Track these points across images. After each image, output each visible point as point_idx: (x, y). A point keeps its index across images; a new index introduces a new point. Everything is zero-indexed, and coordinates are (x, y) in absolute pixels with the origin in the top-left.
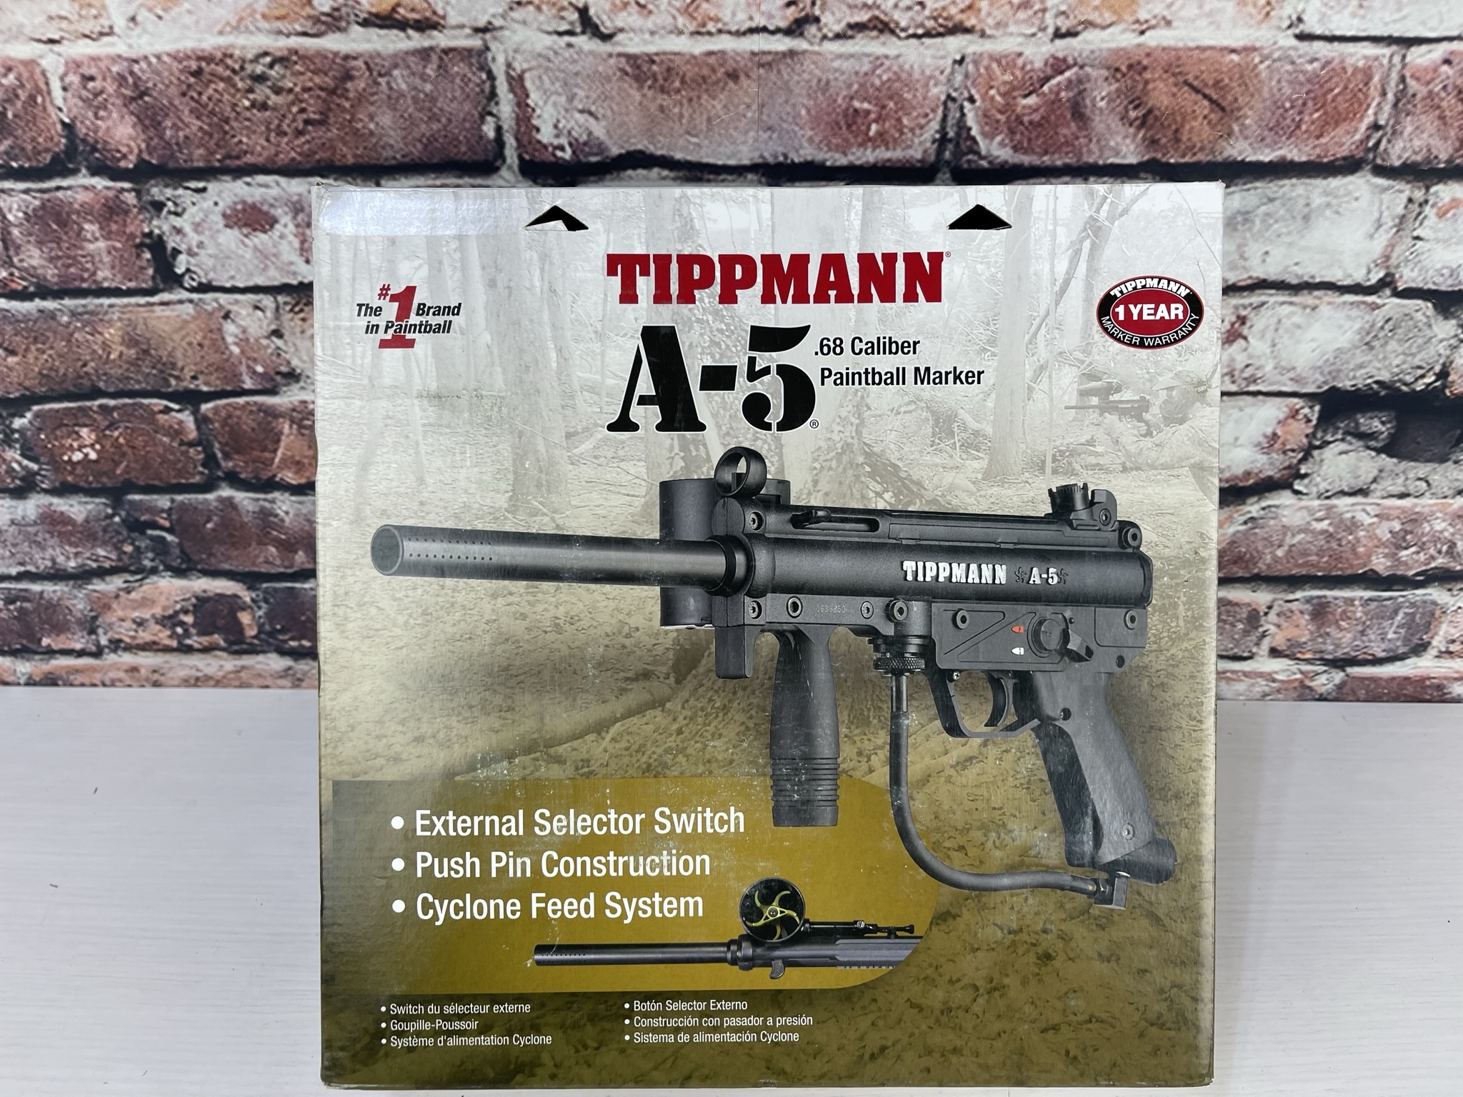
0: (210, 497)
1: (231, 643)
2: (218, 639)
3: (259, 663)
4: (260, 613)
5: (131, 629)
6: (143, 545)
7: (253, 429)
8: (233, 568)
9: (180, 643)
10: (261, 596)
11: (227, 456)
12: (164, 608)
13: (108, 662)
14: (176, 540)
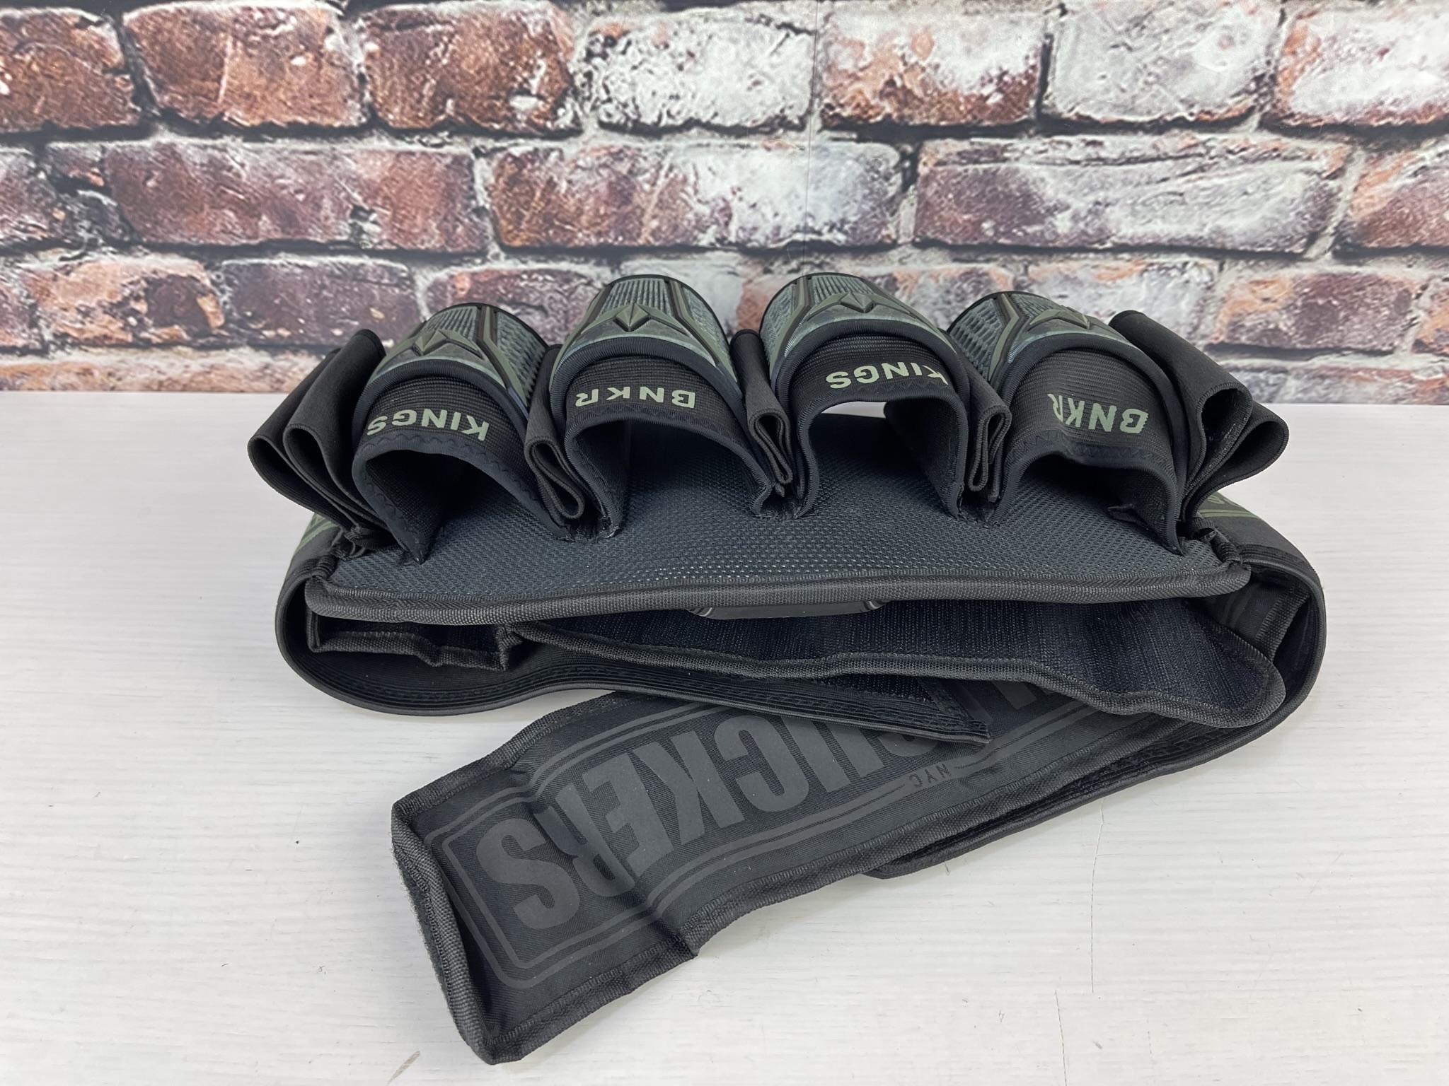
0: (147, 143)
1: (196, 336)
2: (178, 330)
3: (230, 360)
4: (225, 298)
5: (76, 321)
6: (76, 210)
7: (189, 49)
8: (185, 240)
9: (134, 336)
10: (223, 278)
11: (161, 87)
12: (111, 295)
13: (55, 362)
14: (114, 204)
